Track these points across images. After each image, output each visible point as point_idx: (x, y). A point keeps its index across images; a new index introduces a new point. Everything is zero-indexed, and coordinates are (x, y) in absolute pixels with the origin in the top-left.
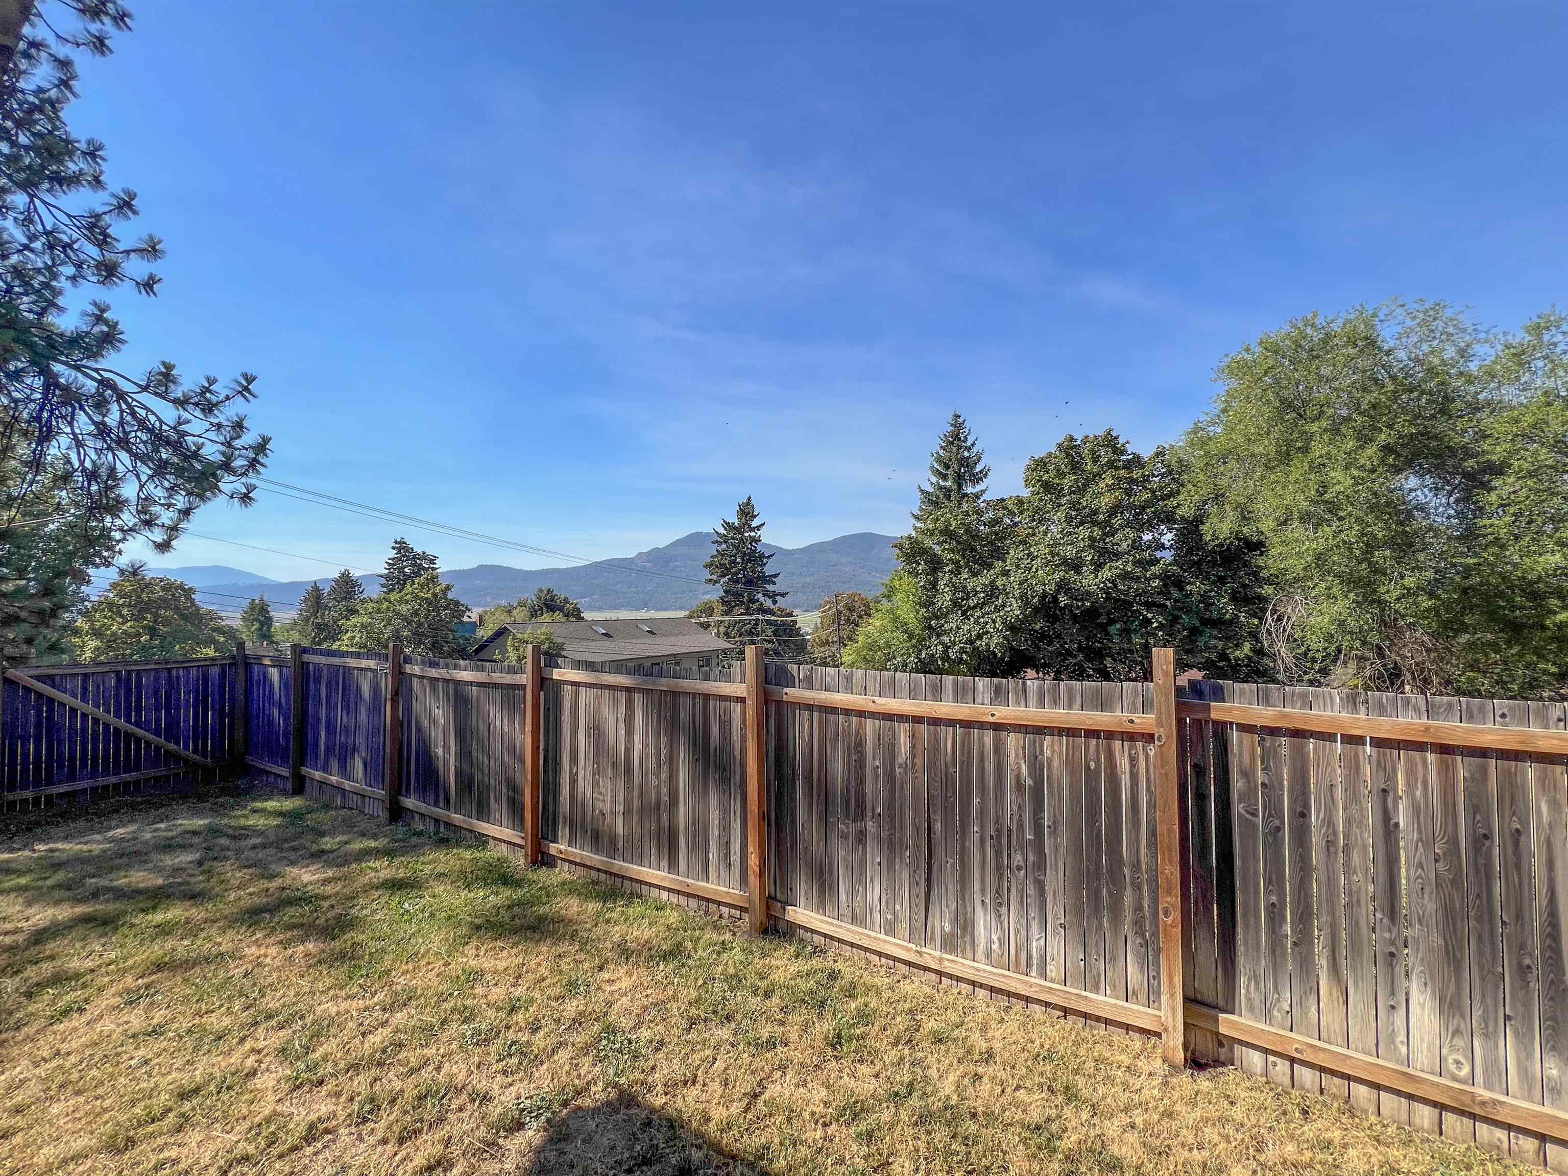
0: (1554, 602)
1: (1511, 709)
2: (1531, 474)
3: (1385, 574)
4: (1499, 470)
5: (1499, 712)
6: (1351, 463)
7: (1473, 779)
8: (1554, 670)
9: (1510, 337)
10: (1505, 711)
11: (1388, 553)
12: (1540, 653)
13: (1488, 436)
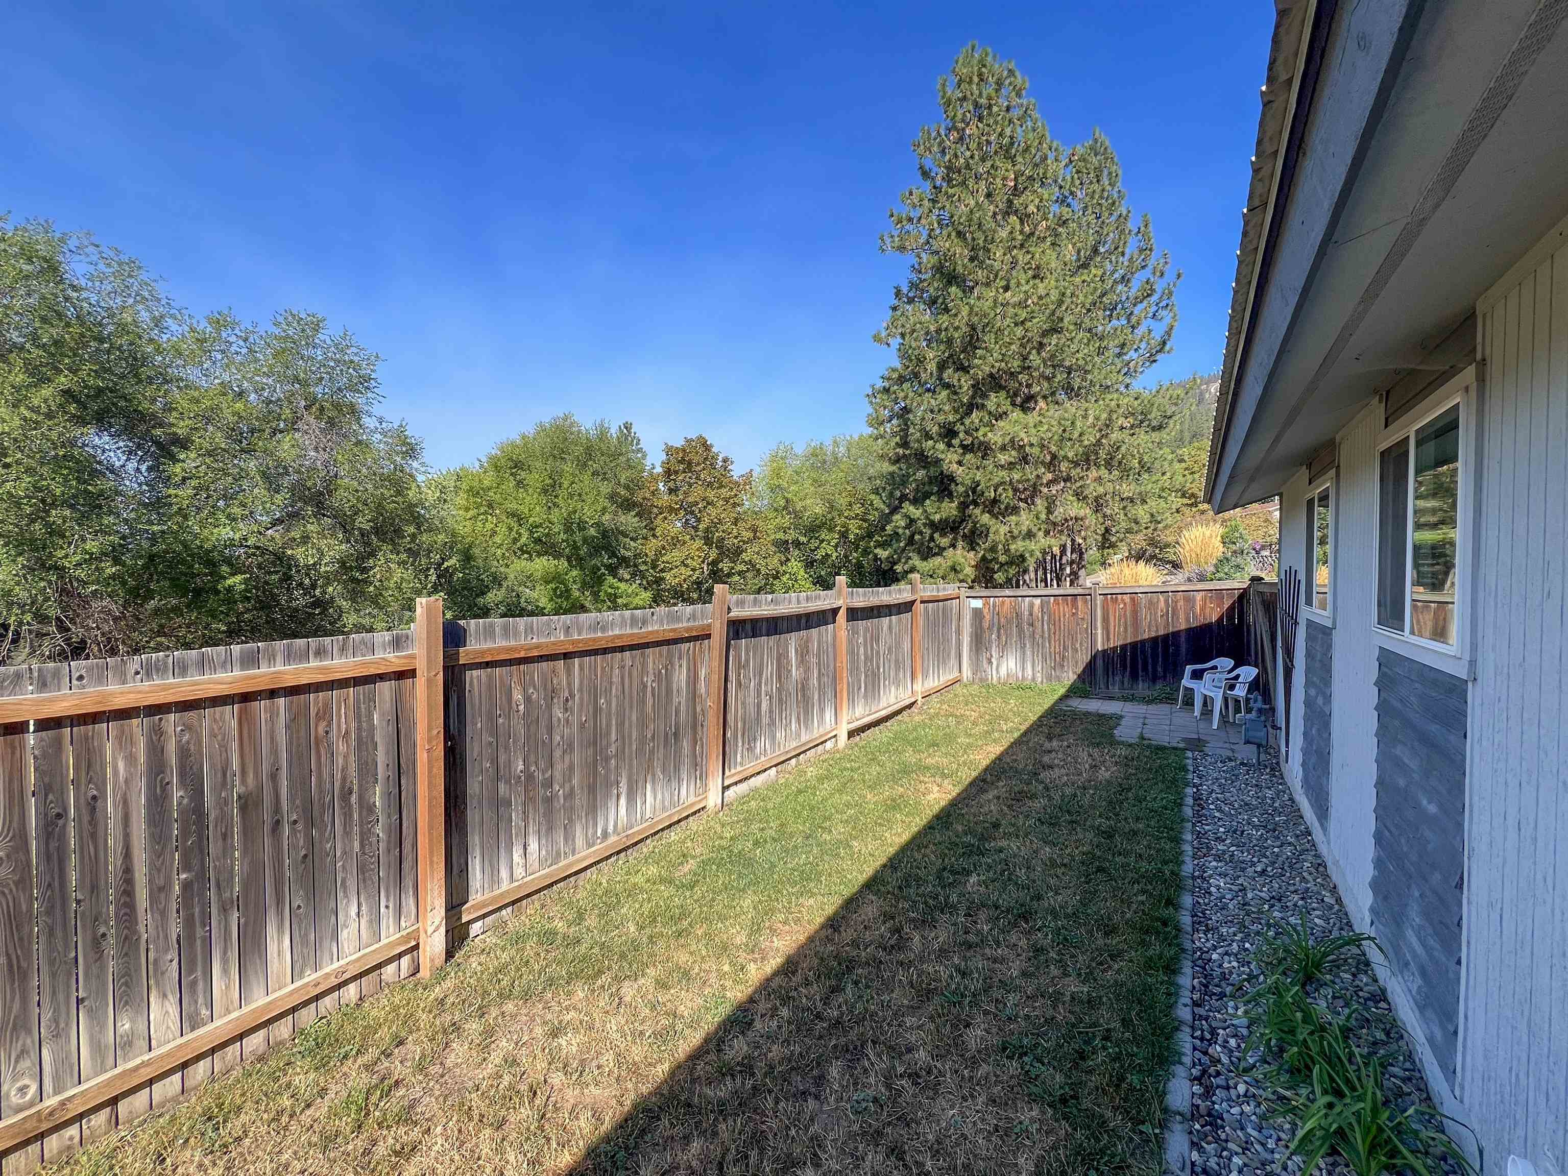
0: (225, 569)
1: (90, 669)
2: (210, 453)
3: (63, 536)
4: (184, 444)
5: (75, 675)
6: (20, 401)
7: (45, 755)
8: (224, 628)
9: (194, 321)
10: (83, 672)
11: (67, 512)
12: (213, 614)
13: (174, 409)
